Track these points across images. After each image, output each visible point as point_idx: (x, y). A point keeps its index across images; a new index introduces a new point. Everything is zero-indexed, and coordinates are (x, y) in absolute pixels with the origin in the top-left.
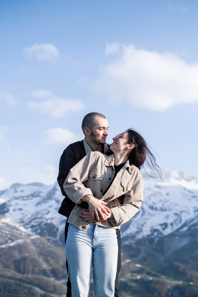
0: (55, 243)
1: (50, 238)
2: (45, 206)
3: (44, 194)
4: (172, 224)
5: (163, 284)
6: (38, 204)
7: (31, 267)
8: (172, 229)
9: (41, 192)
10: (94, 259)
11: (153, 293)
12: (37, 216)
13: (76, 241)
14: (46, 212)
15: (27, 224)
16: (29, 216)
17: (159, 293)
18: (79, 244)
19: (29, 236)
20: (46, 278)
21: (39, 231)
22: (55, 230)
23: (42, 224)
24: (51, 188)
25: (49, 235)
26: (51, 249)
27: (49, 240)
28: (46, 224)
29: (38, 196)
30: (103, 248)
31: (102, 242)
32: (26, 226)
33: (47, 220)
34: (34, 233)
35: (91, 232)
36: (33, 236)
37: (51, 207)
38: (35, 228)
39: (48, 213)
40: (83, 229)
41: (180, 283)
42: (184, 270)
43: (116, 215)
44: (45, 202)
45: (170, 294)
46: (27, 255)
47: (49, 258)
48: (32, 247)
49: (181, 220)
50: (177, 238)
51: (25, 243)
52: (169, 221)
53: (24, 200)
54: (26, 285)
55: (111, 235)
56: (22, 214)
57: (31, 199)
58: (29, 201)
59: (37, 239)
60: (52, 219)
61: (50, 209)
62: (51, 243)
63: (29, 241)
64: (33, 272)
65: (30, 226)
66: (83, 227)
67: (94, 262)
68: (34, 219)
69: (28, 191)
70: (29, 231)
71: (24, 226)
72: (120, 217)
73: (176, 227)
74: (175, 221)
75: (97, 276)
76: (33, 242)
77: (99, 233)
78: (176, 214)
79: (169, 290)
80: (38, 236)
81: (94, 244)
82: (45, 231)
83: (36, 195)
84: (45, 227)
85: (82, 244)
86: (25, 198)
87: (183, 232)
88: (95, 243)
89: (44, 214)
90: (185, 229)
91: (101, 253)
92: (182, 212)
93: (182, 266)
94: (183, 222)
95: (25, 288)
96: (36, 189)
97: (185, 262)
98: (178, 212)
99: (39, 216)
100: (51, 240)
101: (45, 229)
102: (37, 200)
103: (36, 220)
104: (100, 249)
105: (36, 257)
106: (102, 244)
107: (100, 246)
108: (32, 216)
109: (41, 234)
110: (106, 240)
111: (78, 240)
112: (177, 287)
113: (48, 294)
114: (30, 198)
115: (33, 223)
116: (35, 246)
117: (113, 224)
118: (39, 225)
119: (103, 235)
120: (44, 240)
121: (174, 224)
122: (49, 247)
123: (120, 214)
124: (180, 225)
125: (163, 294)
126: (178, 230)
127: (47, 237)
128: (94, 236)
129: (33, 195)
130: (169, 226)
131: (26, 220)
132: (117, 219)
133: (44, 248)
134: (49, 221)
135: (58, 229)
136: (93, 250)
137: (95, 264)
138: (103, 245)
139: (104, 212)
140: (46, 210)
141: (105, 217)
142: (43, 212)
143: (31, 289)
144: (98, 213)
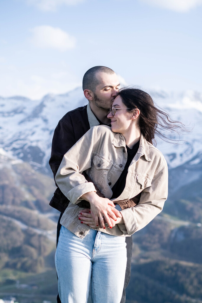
0: (40, 170)
1: (35, 163)
2: (29, 125)
3: (29, 111)
4: (181, 155)
5: (166, 224)
6: (22, 122)
7: (11, 198)
8: (181, 160)
9: (24, 108)
10: (94, 275)
11: (154, 234)
12: (19, 136)
13: (70, 251)
14: (30, 133)
15: (8, 146)
16: (10, 136)
17: (161, 235)
18: (74, 256)
19: (9, 160)
20: (28, 211)
21: (22, 155)
22: (41, 155)
23: (26, 147)
24: (38, 104)
25: (34, 160)
26: (35, 177)
27: (33, 166)
28: (31, 147)
29: (21, 112)
30: (106, 263)
31: (105, 253)
32: (6, 148)
33: (32, 142)
34: (16, 157)
35: (91, 241)
36: (14, 160)
37: (37, 126)
38: (17, 152)
39: (33, 133)
40: (80, 235)
41: (186, 224)
42: (192, 209)
43: (127, 220)
44: (29, 121)
45: (173, 235)
46: (6, 182)
47: (33, 188)
48: (13, 174)
49: (192, 151)
50: (186, 171)
51: (5, 168)
52: (179, 151)
53: (4, 116)
54: (5, 218)
55: (117, 245)
56: (2, 133)
57: (13, 116)
58: (10, 119)
59: (19, 165)
60: (38, 141)
61: (35, 129)
62: (36, 170)
63: (9, 166)
64: (13, 203)
65: (11, 148)
66: (81, 233)
67: (94, 279)
68: (16, 140)
69: (9, 106)
70: (10, 154)
71: (4, 148)
72: (133, 223)
73: (186, 159)
74: (186, 151)
75: (97, 297)
76: (15, 167)
77: (102, 243)
78: (187, 143)
79: (172, 231)
80: (20, 161)
81: (94, 256)
82: (29, 156)
83: (19, 111)
84: (28, 150)
85: (77, 256)
86: (6, 115)
87: (195, 165)
88: (96, 255)
89: (28, 135)
90: (197, 161)
91: (103, 268)
92: (194, 141)
93: (190, 205)
94: (195, 153)
95: (4, 221)
96: (19, 103)
97: (193, 200)
98: (190, 141)
99: (22, 137)
100: (35, 166)
101: (29, 153)
102: (19, 117)
103: (19, 142)
104: (101, 264)
105: (17, 185)
106: (105, 256)
107: (103, 259)
108: (14, 136)
109: (24, 159)
110: (111, 252)
111: (73, 250)
112: (182, 229)
113: (31, 229)
114: (12, 114)
115: (15, 145)
116: (16, 172)
117: (124, 232)
118: (22, 148)
119: (108, 245)
120: (27, 166)
121: (184, 155)
122: (33, 174)
123: (134, 219)
124: (191, 157)
125: (166, 236)
126: (188, 163)
127: (32, 162)
128: (95, 246)
129: (16, 111)
130: (178, 157)
131: (7, 141)
132: (129, 226)
133: (27, 175)
134: (34, 144)
135: (44, 154)
136: (93, 263)
137: (94, 281)
138: (107, 258)
139: (111, 217)
140: (31, 130)
141: (112, 223)
142: (27, 132)
143: (10, 222)
144: (103, 217)
